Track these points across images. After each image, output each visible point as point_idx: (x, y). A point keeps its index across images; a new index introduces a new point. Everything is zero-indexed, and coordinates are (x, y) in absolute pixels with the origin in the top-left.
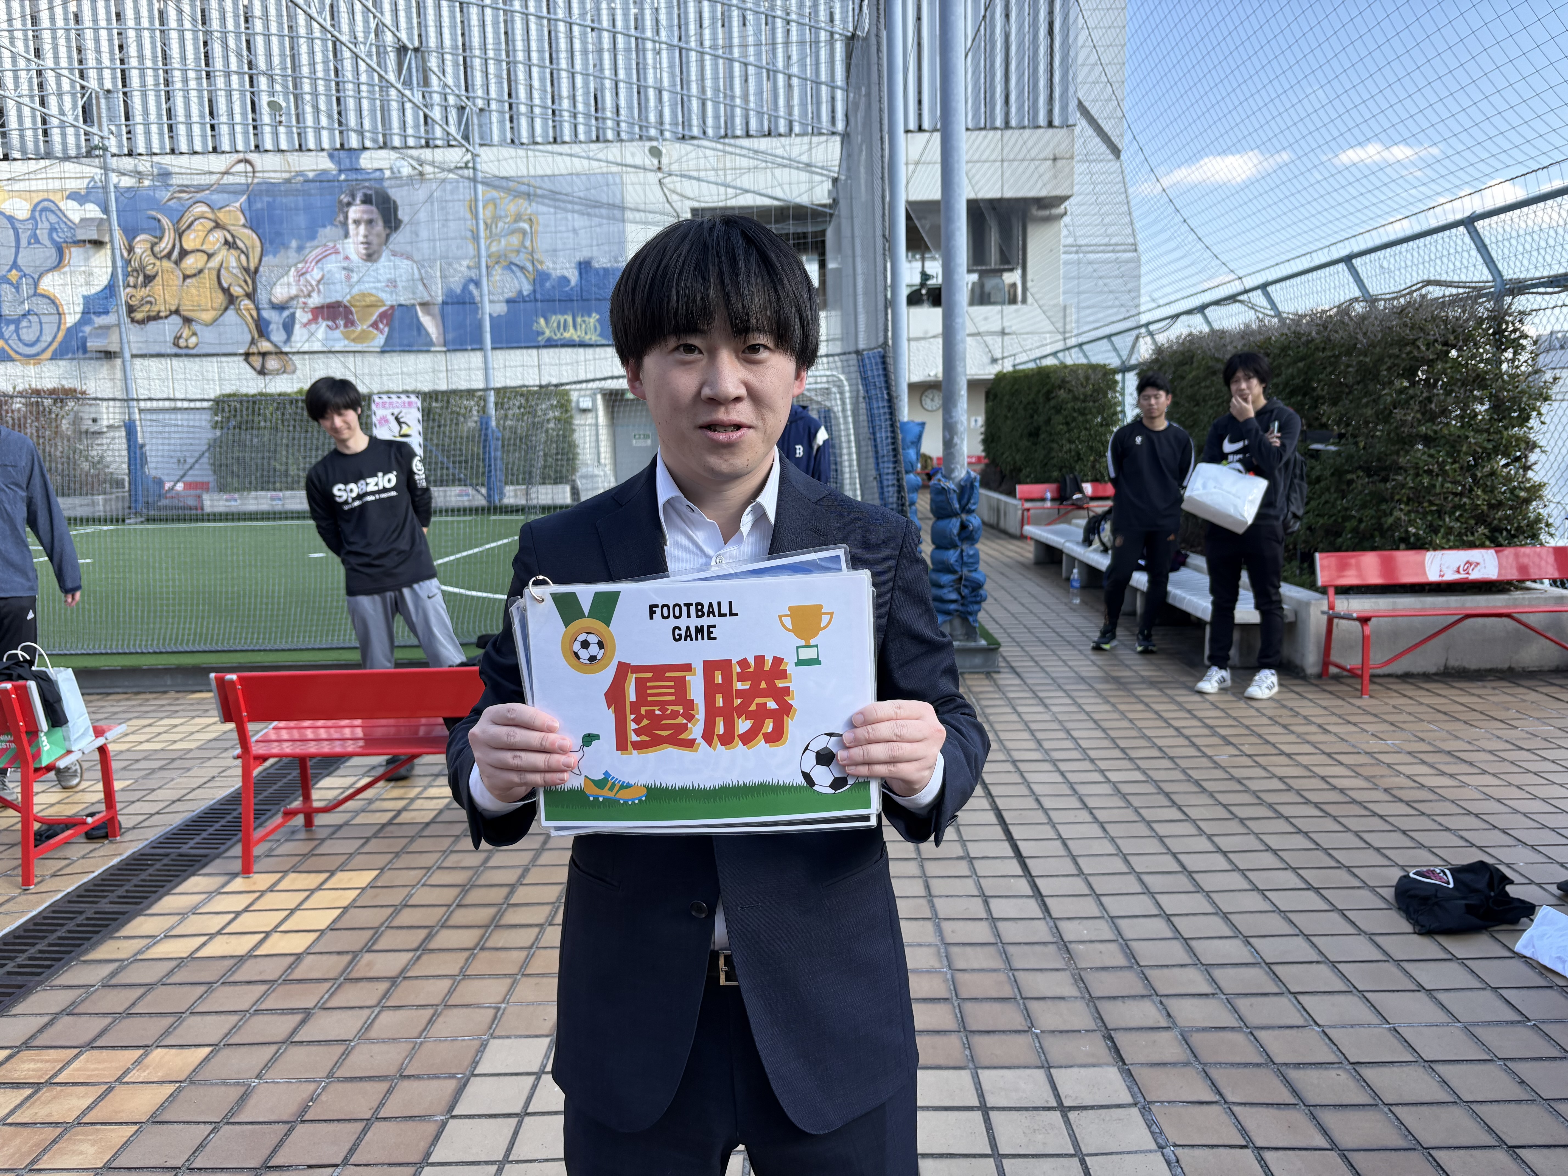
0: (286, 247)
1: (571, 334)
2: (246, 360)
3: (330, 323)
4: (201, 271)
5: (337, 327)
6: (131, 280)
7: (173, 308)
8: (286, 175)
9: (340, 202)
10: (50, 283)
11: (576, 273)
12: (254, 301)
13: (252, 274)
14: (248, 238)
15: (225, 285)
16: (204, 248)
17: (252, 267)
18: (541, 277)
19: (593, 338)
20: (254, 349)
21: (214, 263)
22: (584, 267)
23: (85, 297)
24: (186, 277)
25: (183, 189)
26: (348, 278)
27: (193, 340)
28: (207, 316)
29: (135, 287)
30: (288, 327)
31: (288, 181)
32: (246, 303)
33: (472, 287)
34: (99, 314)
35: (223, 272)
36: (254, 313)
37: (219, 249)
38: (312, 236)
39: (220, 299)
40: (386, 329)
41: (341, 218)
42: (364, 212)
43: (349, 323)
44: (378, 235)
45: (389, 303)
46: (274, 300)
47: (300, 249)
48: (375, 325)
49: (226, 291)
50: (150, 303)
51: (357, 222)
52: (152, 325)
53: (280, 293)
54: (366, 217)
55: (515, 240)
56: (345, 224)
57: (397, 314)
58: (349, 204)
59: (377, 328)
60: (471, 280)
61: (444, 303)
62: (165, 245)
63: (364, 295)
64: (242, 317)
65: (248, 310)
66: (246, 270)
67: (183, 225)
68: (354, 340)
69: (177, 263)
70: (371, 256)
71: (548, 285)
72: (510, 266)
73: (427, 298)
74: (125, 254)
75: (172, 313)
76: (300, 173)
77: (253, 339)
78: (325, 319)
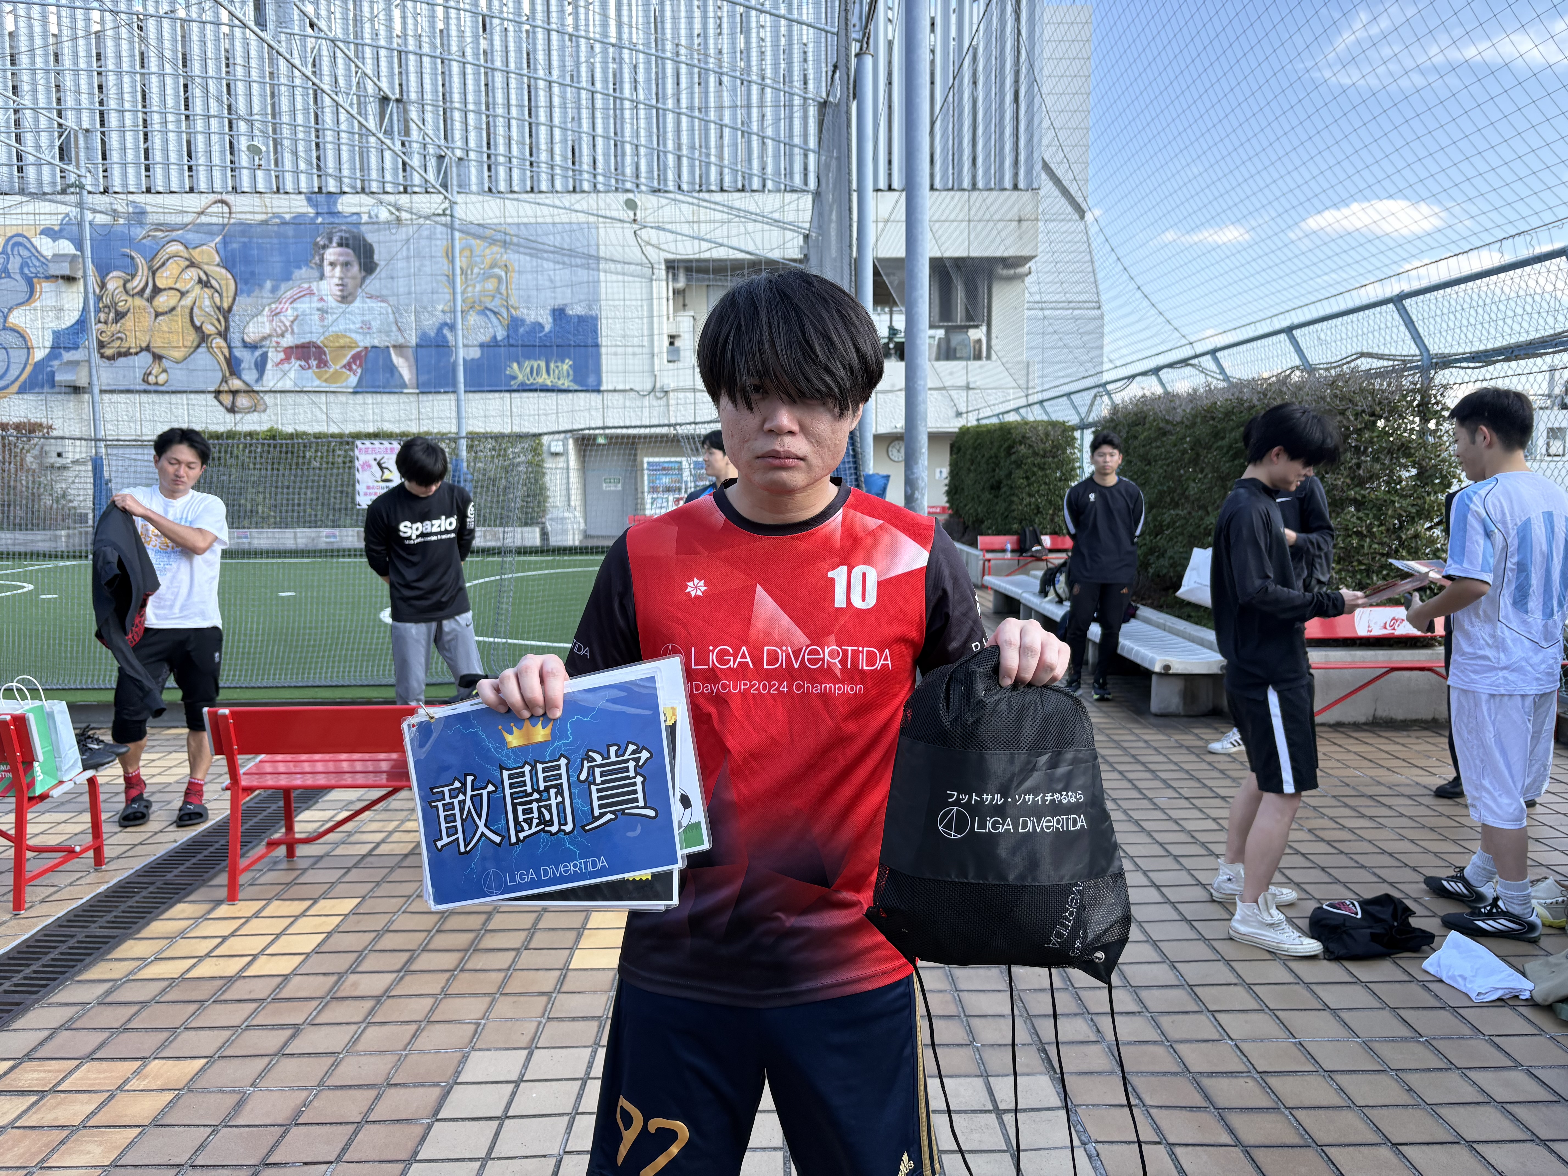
0: (261, 286)
1: (544, 379)
2: (217, 398)
3: (303, 363)
4: (173, 309)
5: (310, 367)
6: (102, 316)
7: (144, 345)
8: (263, 217)
9: (316, 244)
10: (17, 318)
11: (550, 320)
12: (226, 340)
13: (226, 313)
14: (222, 277)
15: (198, 324)
16: (178, 286)
17: (226, 306)
18: (515, 323)
19: (566, 383)
20: (224, 387)
21: (187, 301)
22: (559, 313)
23: (54, 332)
24: (157, 315)
25: (159, 227)
26: (322, 319)
27: (162, 378)
28: (178, 354)
29: (106, 323)
30: (261, 366)
31: (265, 223)
32: (219, 342)
33: (446, 331)
34: (67, 349)
35: (196, 310)
36: (226, 352)
37: (193, 287)
38: (287, 277)
39: (192, 337)
40: (359, 370)
41: (317, 259)
42: (340, 254)
43: (322, 363)
44: (354, 278)
45: (362, 344)
46: (246, 339)
47: (274, 290)
48: (348, 366)
49: (198, 329)
50: (121, 339)
51: (332, 264)
52: (122, 361)
53: (253, 332)
54: (342, 259)
55: (490, 285)
56: (320, 266)
57: (371, 355)
58: (325, 247)
59: (350, 369)
60: (446, 324)
61: (418, 346)
62: (137, 283)
63: (337, 336)
64: (214, 355)
65: (220, 348)
66: (219, 308)
67: (157, 263)
68: (326, 381)
69: (150, 300)
70: (345, 298)
71: (521, 330)
72: (485, 311)
73: (401, 340)
74: (98, 291)
75: (142, 350)
76: (276, 215)
77: (224, 377)
78: (298, 359)
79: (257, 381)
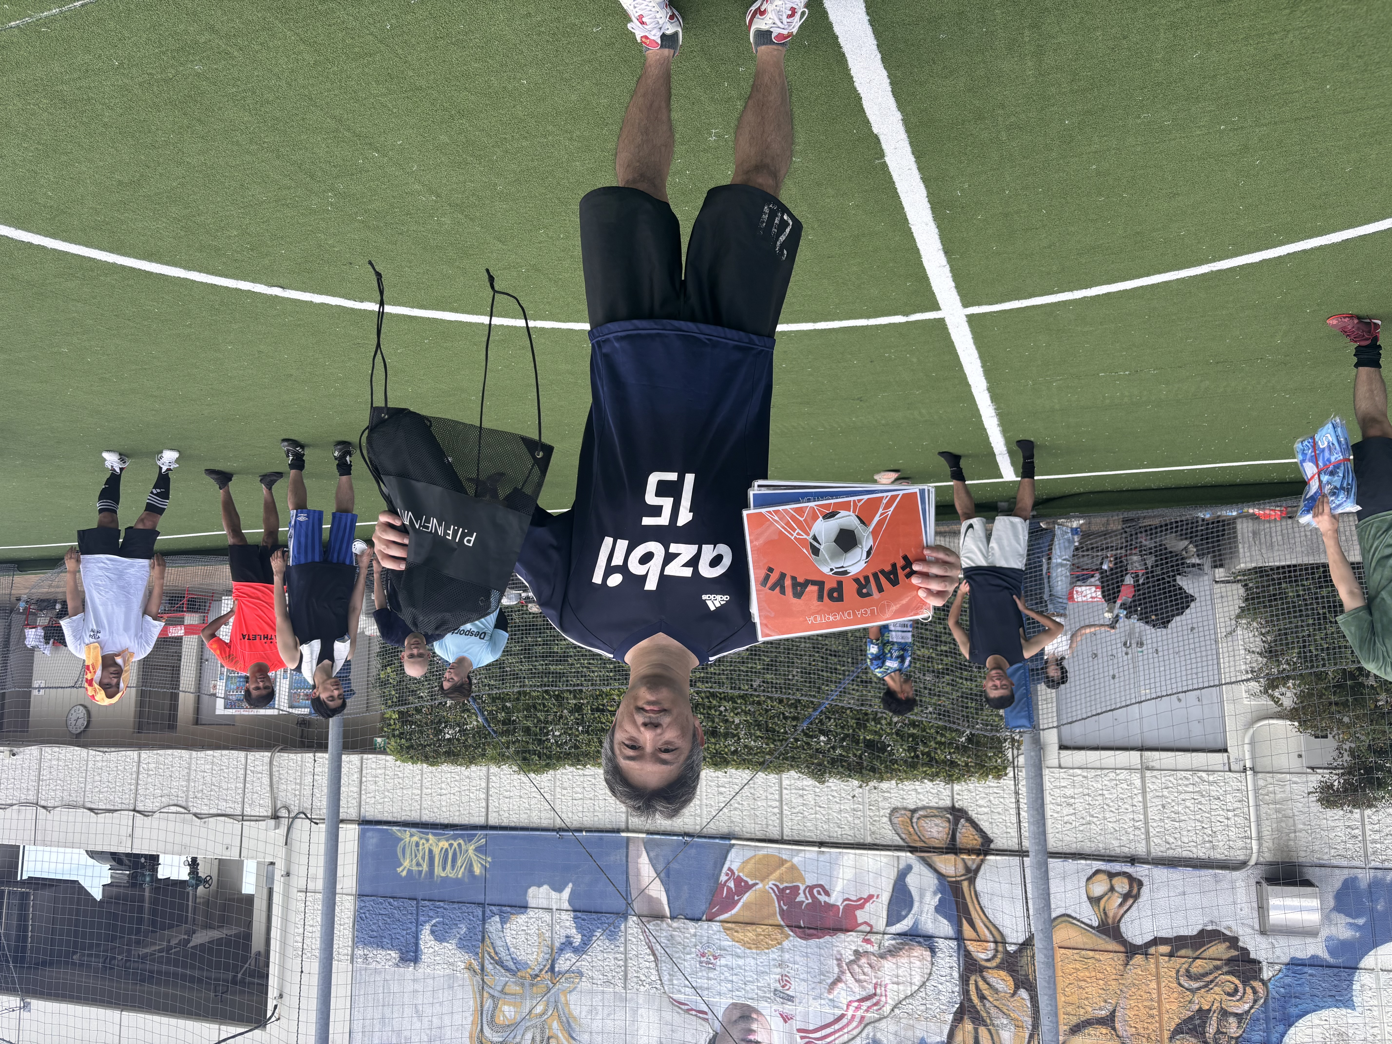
1: (438, 844)
2: (987, 840)
3: (823, 898)
5: (811, 888)
7: (1138, 959)
11: (422, 944)
12: (968, 954)
15: (1023, 993)
17: (968, 1026)
18: (472, 943)
19: (409, 837)
20: (972, 860)
22: (409, 954)
23: (1348, 1004)
24: (1108, 1021)
26: (785, 980)
27: (1099, 888)
30: (902, 897)
32: (982, 953)
33: (577, 940)
35: (1028, 1022)
36: (967, 930)
40: (723, 878)
45: (715, 926)
46: (927, 953)
48: (742, 887)
55: (508, 1012)
57: (703, 905)
59: (738, 881)
60: (576, 950)
61: (624, 915)
63: (758, 945)
64: (992, 926)
65: (979, 940)
66: (978, 1020)
68: (783, 862)
71: (465, 930)
72: (517, 969)
73: (651, 927)
75: (1144, 949)
77: (972, 881)
78: (829, 907)
79: (909, 868)
